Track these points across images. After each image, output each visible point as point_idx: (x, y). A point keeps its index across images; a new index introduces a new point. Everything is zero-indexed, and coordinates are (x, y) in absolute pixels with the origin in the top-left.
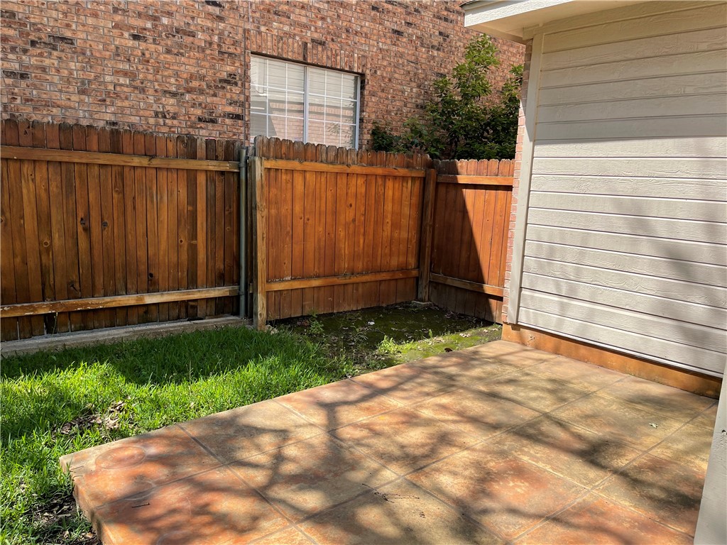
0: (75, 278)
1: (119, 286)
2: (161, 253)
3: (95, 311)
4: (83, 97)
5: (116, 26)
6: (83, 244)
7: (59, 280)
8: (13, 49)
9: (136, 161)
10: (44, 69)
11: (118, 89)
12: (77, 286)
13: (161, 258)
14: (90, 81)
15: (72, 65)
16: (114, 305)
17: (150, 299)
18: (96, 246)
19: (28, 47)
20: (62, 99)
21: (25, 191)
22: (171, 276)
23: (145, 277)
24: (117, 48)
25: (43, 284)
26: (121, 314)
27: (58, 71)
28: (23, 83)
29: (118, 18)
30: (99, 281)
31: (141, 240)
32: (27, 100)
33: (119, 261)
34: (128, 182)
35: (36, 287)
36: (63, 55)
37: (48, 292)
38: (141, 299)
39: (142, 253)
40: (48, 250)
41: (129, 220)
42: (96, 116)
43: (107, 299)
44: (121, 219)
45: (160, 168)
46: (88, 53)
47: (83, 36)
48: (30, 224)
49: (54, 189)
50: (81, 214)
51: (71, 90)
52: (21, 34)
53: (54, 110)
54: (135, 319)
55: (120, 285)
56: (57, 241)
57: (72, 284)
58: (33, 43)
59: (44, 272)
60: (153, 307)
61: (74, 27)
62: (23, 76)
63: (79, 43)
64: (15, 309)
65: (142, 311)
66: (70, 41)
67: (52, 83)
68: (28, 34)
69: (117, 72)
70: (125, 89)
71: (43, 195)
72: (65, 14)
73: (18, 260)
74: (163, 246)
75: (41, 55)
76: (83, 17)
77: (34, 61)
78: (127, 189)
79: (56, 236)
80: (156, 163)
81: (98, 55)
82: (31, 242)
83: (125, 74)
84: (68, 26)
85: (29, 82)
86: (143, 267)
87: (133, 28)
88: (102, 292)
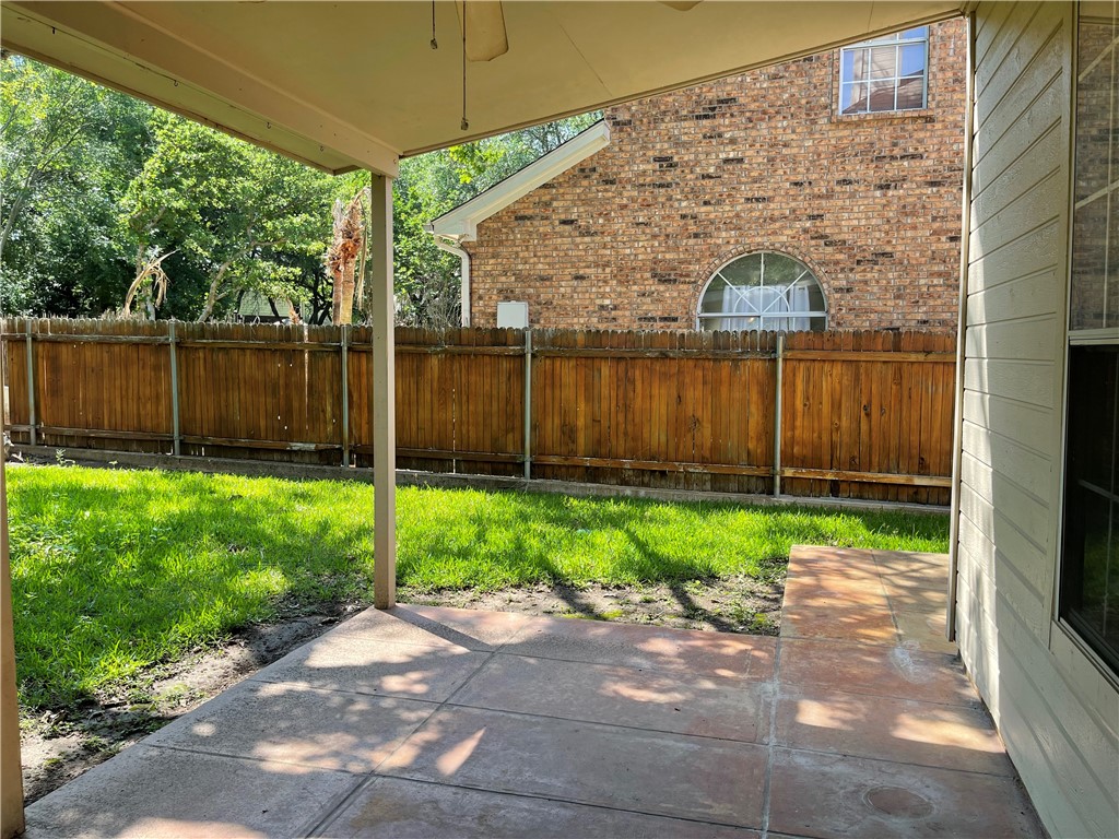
0: (856, 454)
1: (891, 466)
2: (934, 439)
3: (870, 484)
4: (897, 301)
5: (934, 233)
6: (864, 426)
7: (842, 454)
8: (842, 270)
9: (913, 357)
10: (866, 282)
11: (931, 289)
12: (857, 460)
13: (933, 444)
14: (905, 287)
15: (890, 275)
16: (885, 481)
17: (919, 481)
18: (875, 428)
19: (855, 266)
20: (879, 305)
21: (824, 383)
22: (943, 463)
23: (916, 461)
24: (933, 252)
25: (832, 456)
26: (892, 491)
27: (878, 282)
28: (848, 296)
29: (936, 225)
30: (875, 460)
31: (914, 426)
32: (850, 310)
33: (894, 442)
34: (905, 375)
35: (827, 458)
36: (883, 268)
37: (835, 463)
38: (911, 480)
39: (914, 438)
40: (837, 429)
41: (904, 408)
42: (909, 317)
43: (880, 475)
44: (898, 407)
45: (936, 362)
46: (906, 262)
47: (900, 248)
48: (826, 408)
49: (845, 382)
50: (864, 402)
51: (888, 296)
52: (849, 256)
53: (872, 315)
54: (905, 498)
55: (893, 464)
56: (845, 423)
57: (853, 458)
58: (859, 262)
59: (833, 447)
60: (923, 490)
61: (894, 242)
62: (849, 290)
63: (897, 255)
64: (810, 472)
65: (911, 491)
66: (890, 255)
67: (872, 293)
68: (855, 255)
69: (932, 275)
70: (939, 289)
71: (837, 386)
72: (887, 233)
73: (815, 435)
74: (936, 434)
75: (864, 271)
76: (902, 232)
77: (858, 277)
78: (905, 382)
79: (844, 419)
80: (931, 357)
81: (914, 262)
82: (826, 423)
83: (940, 275)
84: (889, 242)
85: (853, 294)
86: (915, 452)
87: (951, 232)
88: (877, 469)
